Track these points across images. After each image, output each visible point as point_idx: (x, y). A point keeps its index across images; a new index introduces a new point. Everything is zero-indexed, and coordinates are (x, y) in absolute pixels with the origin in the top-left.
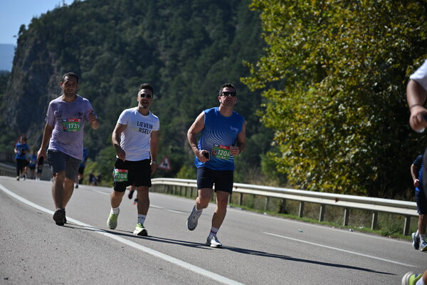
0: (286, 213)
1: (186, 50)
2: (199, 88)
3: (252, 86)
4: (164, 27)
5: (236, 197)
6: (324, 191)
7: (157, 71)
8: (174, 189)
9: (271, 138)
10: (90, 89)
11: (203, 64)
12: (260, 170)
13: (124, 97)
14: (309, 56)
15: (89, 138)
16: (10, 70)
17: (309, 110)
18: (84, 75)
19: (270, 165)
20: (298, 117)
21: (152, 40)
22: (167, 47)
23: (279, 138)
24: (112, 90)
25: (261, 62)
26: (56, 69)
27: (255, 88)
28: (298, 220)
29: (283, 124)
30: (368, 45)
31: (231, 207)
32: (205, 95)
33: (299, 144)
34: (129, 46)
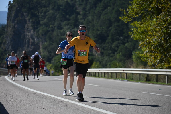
0: (149, 81)
1: (89, 5)
2: (98, 23)
3: (126, 20)
5: (123, 75)
7: (76, 17)
8: (92, 74)
10: (45, 29)
11: (99, 12)
12: (132, 61)
13: (62, 31)
14: (152, 3)
15: (47, 52)
16: (6, 23)
17: (155, 29)
18: (41, 22)
19: (138, 57)
20: (150, 33)
21: (72, 2)
22: (80, 5)
23: (142, 44)
24: (56, 28)
25: (129, 8)
26: (28, 21)
27: (127, 22)
28: (156, 84)
29: (142, 38)
31: (122, 80)
32: (101, 26)
33: (152, 47)
34: (62, 6)
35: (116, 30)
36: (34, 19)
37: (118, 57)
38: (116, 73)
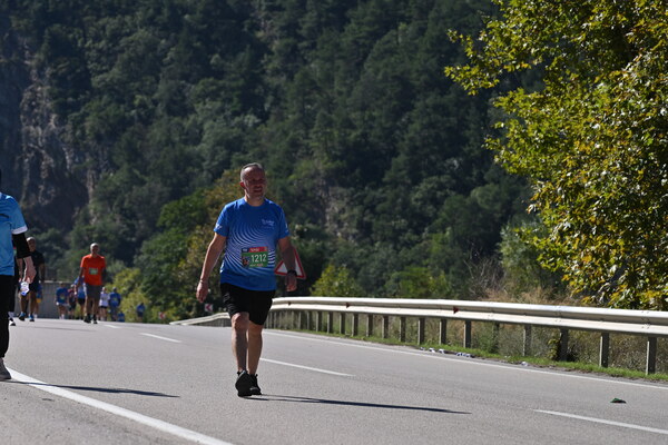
0: (571, 358)
1: (315, 14)
2: (349, 94)
3: (472, 82)
5: (456, 329)
6: (648, 307)
7: (255, 61)
8: (316, 317)
10: (111, 110)
11: (355, 42)
13: (187, 124)
15: (118, 217)
17: (601, 131)
18: (96, 81)
22: (272, 9)
23: (543, 198)
24: (160, 110)
26: (34, 72)
27: (477, 88)
28: (600, 373)
29: (545, 165)
31: (446, 352)
32: (364, 108)
33: (586, 207)
34: (192, 13)
35: (431, 125)
36: (63, 67)
37: (435, 247)
38: (422, 319)
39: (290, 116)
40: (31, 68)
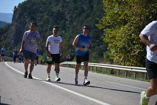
0: (113, 74)
1: (75, 14)
2: (80, 28)
3: (100, 27)
4: (67, 6)
5: (95, 68)
6: (127, 66)
7: (65, 22)
8: (72, 65)
9: (107, 46)
10: (40, 29)
11: (82, 20)
12: (103, 58)
14: (121, 16)
15: (40, 47)
16: (11, 23)
17: (121, 36)
18: (38, 24)
19: (107, 56)
20: (117, 39)
21: (63, 11)
22: (68, 13)
23: (110, 46)
24: (48, 29)
25: (103, 18)
27: (101, 28)
28: (118, 76)
29: (111, 41)
30: (142, 11)
31: (93, 72)
33: (118, 48)
34: (55, 13)
35: (94, 34)
37: (94, 55)
38: (89, 66)
39: (70, 32)
40: (27, 22)
